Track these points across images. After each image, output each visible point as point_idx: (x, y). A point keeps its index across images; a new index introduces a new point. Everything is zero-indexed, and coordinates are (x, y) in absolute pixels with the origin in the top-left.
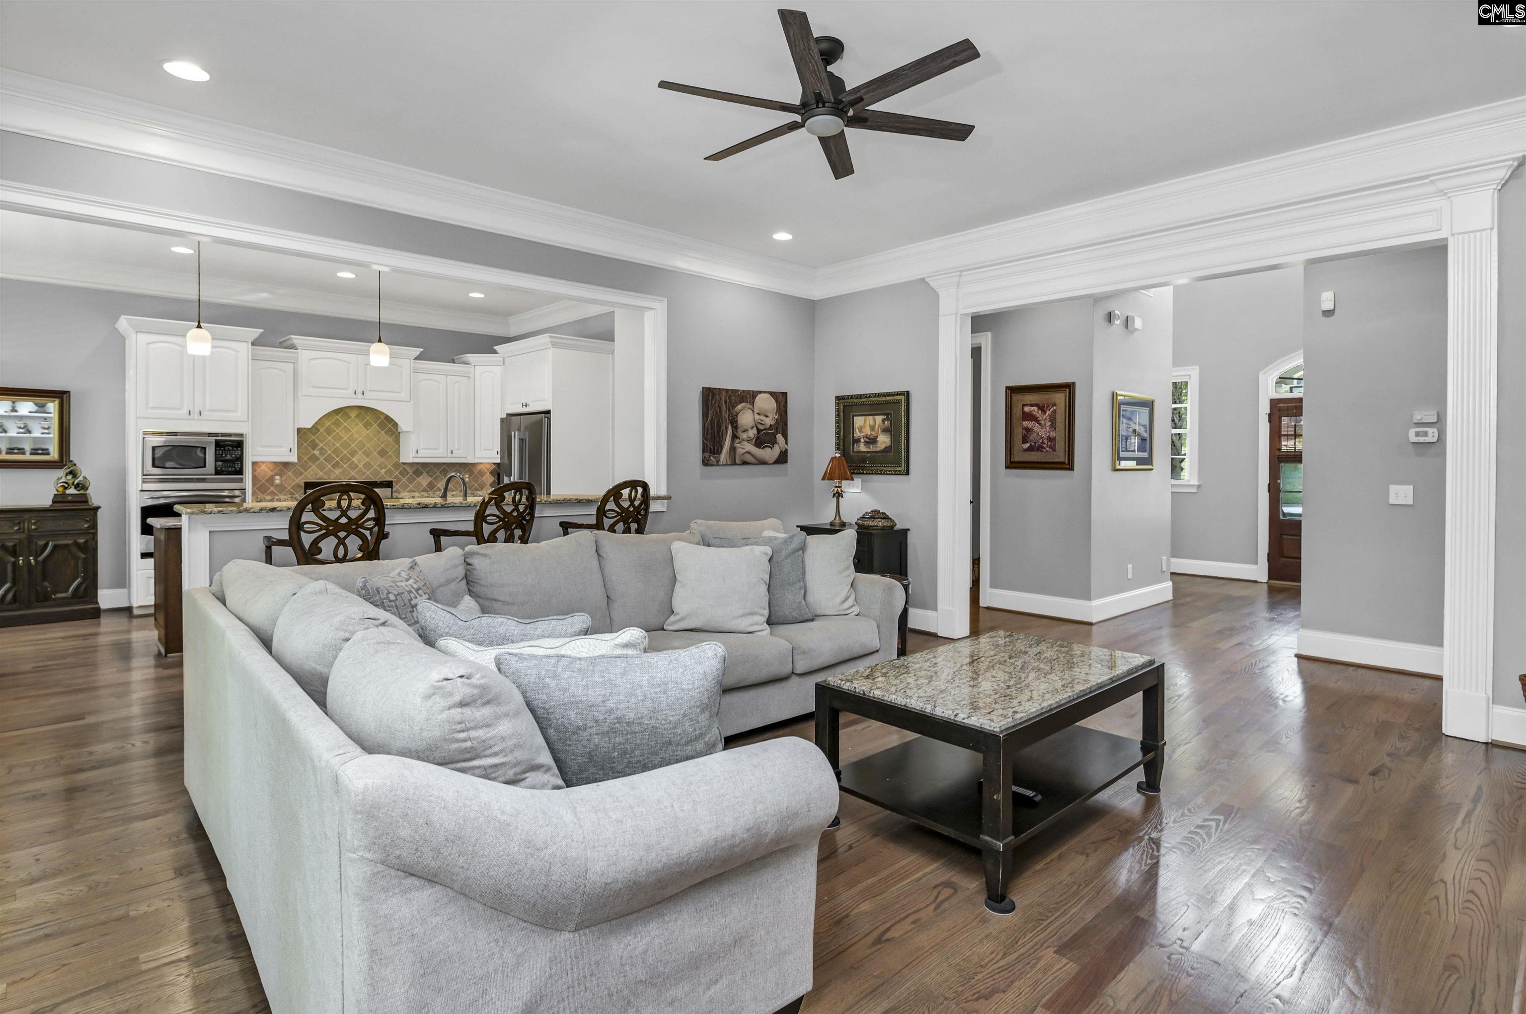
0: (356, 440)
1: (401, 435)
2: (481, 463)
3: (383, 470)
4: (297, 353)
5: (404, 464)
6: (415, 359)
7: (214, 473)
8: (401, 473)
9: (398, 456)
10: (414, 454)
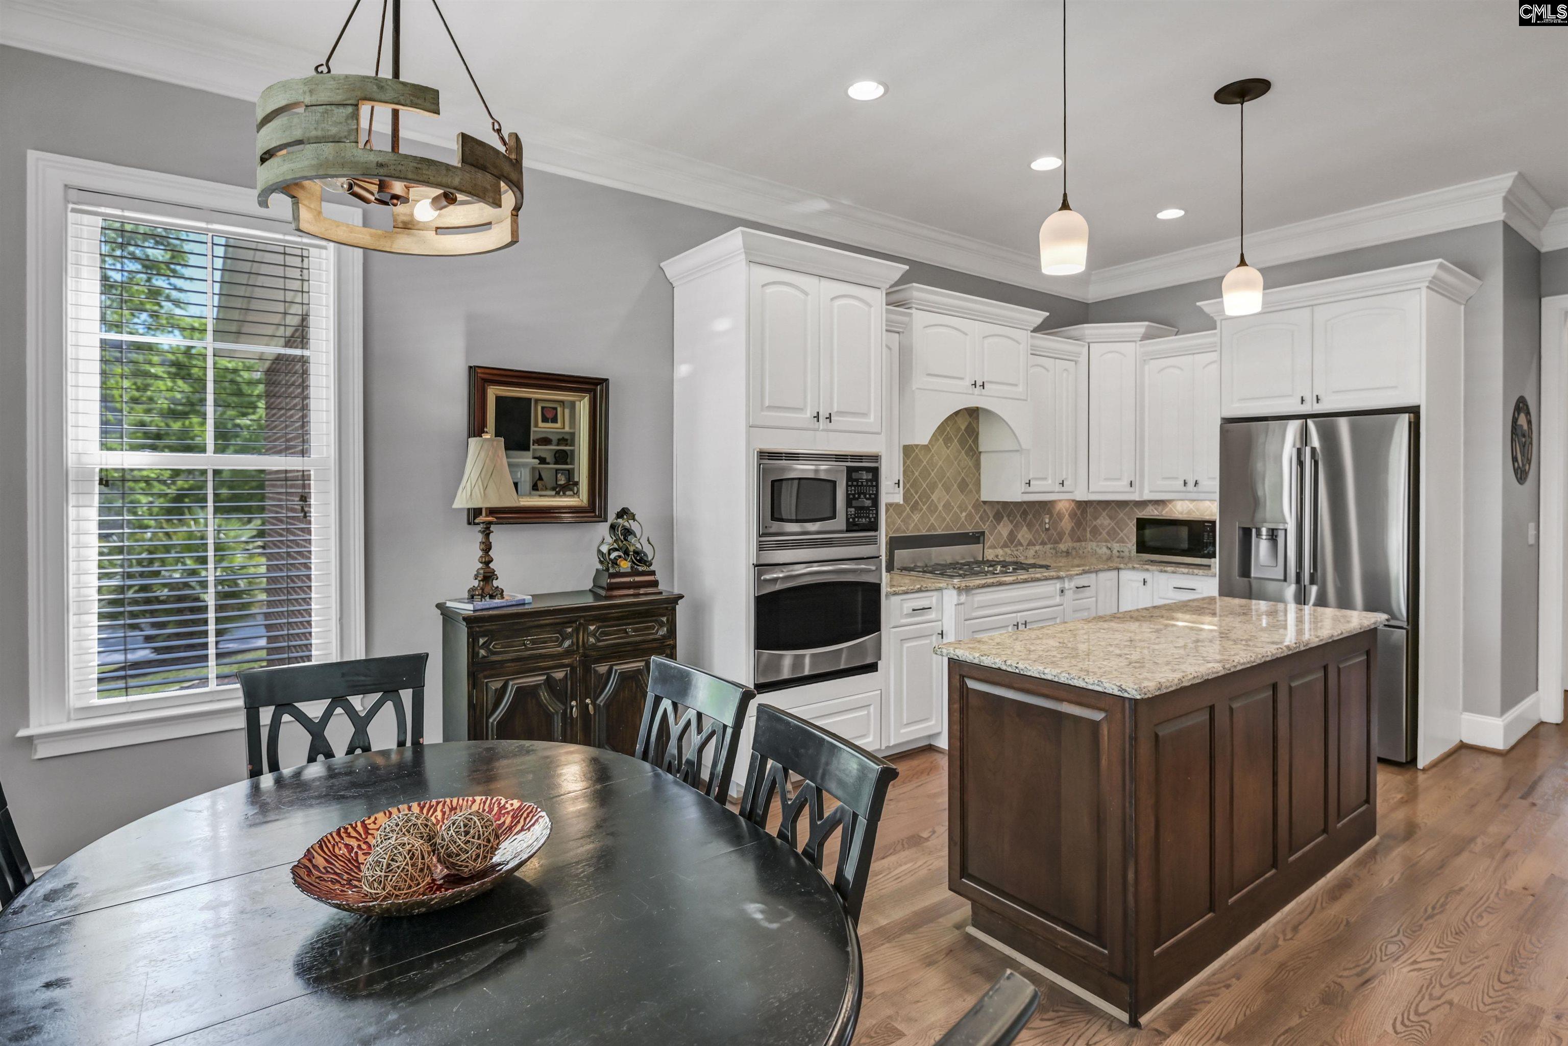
0: (937, 465)
1: (983, 457)
2: (1060, 501)
3: (964, 514)
4: (910, 315)
5: (985, 502)
6: (1036, 330)
7: (844, 528)
8: (981, 518)
9: (978, 491)
10: (1024, 488)
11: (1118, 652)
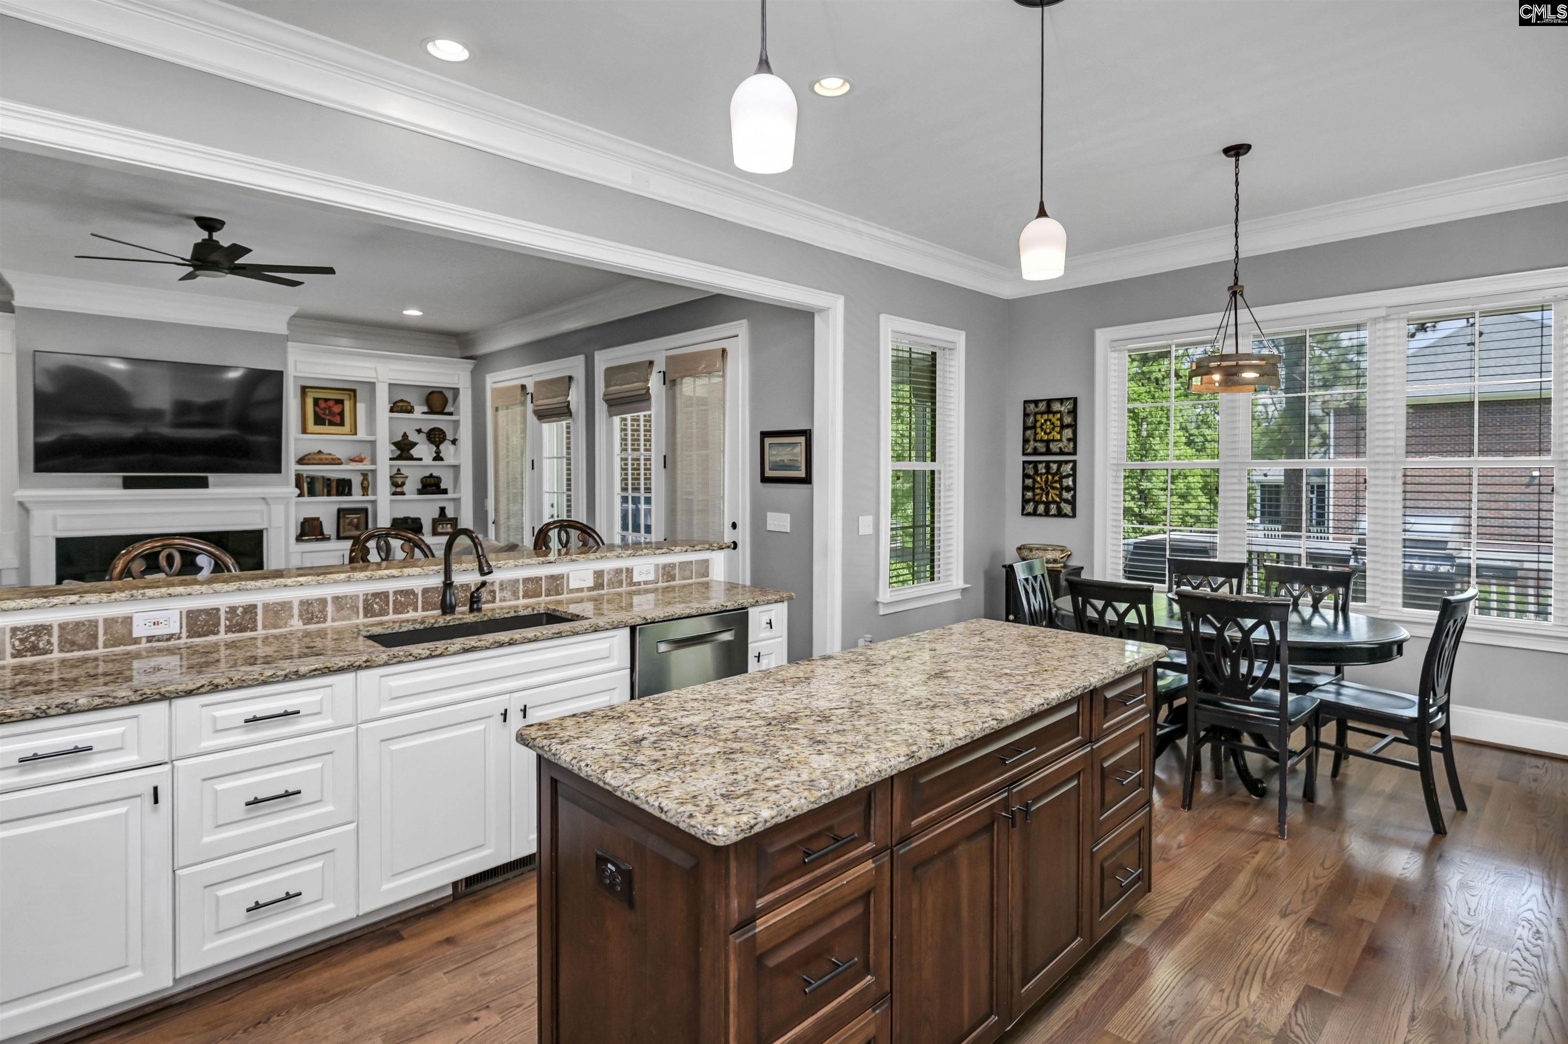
11: (991, 643)
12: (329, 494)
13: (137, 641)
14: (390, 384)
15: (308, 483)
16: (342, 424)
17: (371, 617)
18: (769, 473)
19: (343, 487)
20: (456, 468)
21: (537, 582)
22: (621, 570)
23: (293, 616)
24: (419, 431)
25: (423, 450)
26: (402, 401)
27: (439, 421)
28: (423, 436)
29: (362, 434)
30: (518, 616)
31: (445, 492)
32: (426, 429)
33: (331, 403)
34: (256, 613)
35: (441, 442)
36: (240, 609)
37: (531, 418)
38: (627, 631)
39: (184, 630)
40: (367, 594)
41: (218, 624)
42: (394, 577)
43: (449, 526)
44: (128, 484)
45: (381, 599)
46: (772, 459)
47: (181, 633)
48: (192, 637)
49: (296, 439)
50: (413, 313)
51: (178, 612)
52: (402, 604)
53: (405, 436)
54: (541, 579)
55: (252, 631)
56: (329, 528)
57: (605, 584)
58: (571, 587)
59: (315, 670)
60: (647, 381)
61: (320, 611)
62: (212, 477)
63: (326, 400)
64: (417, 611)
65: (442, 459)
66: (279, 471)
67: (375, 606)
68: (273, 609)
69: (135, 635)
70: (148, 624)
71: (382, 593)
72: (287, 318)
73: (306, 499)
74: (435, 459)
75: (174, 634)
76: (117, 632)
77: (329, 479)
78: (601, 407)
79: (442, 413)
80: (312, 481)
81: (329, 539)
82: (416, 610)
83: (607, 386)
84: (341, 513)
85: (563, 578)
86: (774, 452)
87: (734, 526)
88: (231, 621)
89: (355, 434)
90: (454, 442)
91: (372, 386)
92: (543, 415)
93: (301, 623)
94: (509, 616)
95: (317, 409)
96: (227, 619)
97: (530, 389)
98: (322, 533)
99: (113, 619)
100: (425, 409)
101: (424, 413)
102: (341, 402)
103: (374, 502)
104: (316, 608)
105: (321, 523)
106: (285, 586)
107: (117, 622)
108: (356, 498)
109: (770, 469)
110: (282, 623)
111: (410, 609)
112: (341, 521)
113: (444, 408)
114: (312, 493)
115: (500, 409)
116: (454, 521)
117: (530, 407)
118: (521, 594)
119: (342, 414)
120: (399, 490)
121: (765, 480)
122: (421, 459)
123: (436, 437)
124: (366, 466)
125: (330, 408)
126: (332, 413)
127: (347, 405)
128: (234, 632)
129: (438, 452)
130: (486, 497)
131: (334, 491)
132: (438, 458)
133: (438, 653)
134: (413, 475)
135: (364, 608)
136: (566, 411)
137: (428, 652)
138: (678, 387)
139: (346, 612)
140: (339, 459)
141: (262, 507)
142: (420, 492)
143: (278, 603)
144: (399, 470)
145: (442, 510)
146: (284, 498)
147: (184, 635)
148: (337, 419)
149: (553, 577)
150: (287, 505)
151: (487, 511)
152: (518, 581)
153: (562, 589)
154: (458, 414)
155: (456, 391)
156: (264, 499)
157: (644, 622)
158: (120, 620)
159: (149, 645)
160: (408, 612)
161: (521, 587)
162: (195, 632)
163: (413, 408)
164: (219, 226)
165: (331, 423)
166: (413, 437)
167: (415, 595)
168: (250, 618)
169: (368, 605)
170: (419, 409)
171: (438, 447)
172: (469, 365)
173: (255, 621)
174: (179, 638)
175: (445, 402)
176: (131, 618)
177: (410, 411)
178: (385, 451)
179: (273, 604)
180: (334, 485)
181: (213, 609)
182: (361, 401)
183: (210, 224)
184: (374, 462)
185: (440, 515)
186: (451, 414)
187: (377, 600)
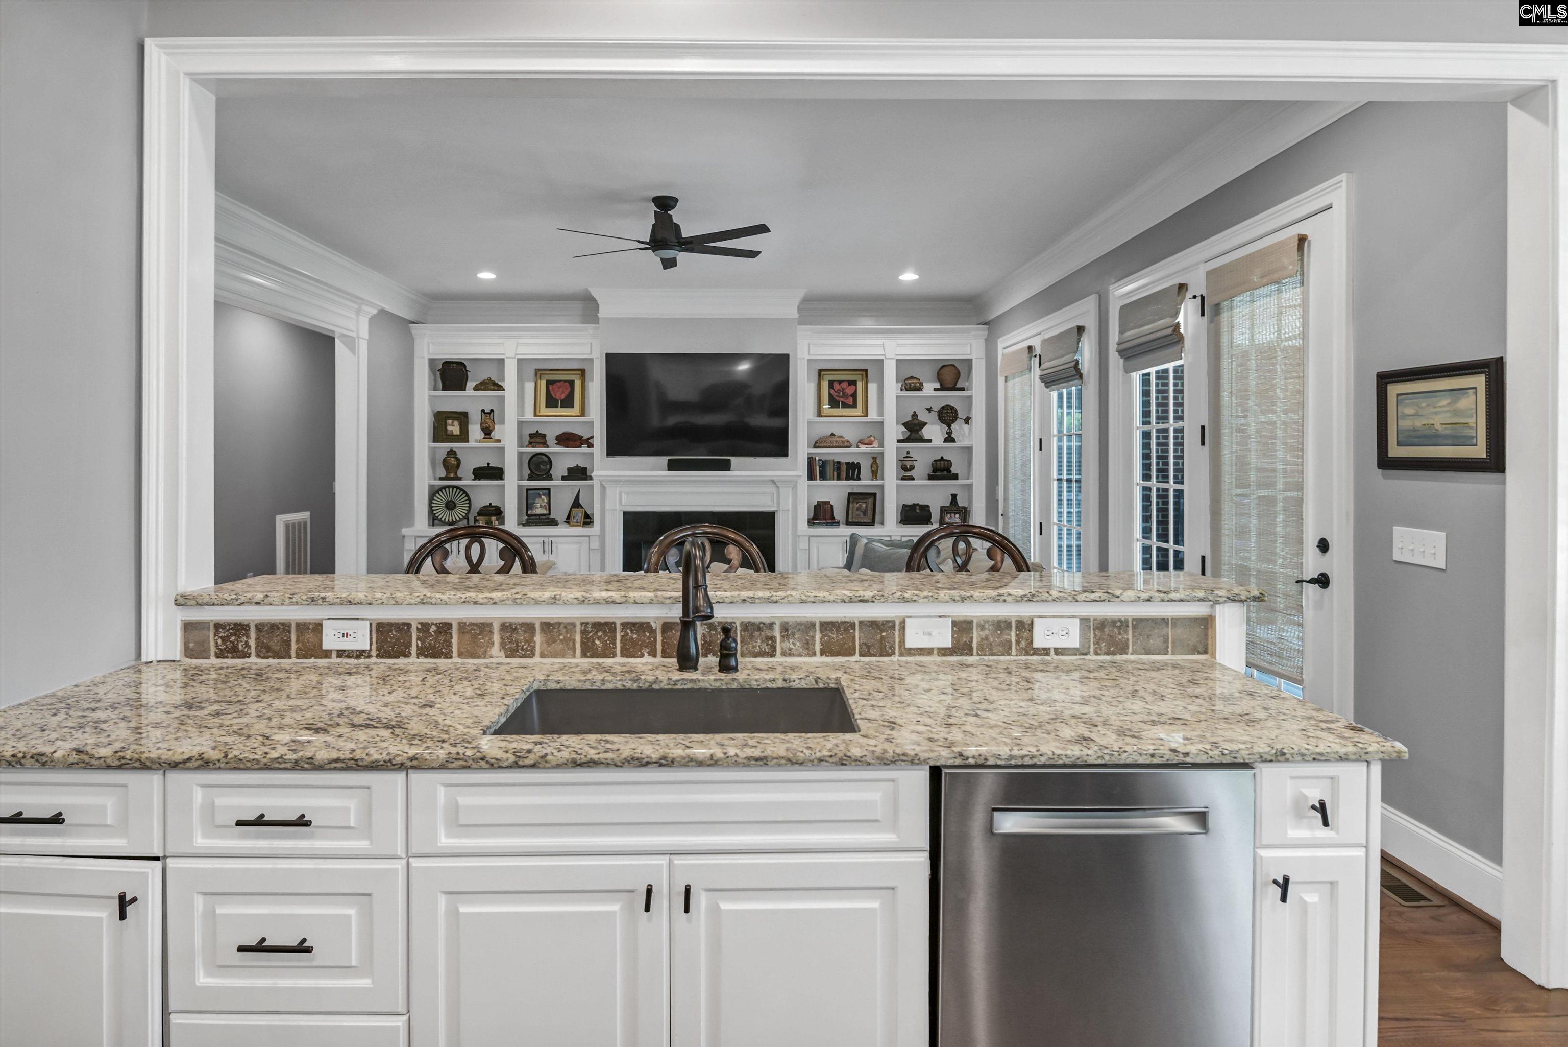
12: (839, 478)
13: (327, 654)
14: (897, 360)
15: (820, 467)
16: (854, 406)
17: (592, 657)
18: (1395, 451)
19: (852, 471)
20: (969, 450)
21: (846, 630)
22: (1008, 625)
23: (493, 643)
24: (930, 410)
25: (934, 431)
26: (912, 378)
27: (950, 398)
28: (934, 415)
29: (873, 416)
30: (789, 689)
31: (955, 477)
32: (937, 408)
33: (845, 385)
34: (451, 634)
35: (953, 421)
36: (433, 628)
37: (1039, 385)
38: (922, 777)
39: (374, 646)
40: (587, 623)
41: (409, 645)
42: (614, 602)
43: (957, 516)
44: (673, 466)
45: (604, 632)
46: (1406, 424)
47: (371, 650)
48: (382, 657)
49: (810, 423)
50: (909, 277)
51: (368, 623)
52: (634, 643)
53: (915, 415)
54: (853, 625)
55: (446, 657)
56: (839, 513)
57: (975, 645)
58: (908, 645)
59: (337, 760)
60: (1177, 313)
61: (527, 641)
62: (734, 460)
63: (840, 382)
64: (655, 656)
65: (953, 440)
66: (785, 454)
67: (597, 642)
68: (470, 632)
69: (325, 647)
70: (338, 635)
71: (606, 623)
72: (797, 301)
73: (818, 482)
74: (946, 440)
75: (364, 651)
76: (308, 642)
77: (839, 463)
78: (1115, 361)
79: (954, 388)
80: (824, 464)
81: (838, 524)
82: (653, 654)
83: (1121, 332)
84: (852, 497)
85: (893, 627)
86: (1409, 411)
87: (1323, 546)
88: (423, 642)
89: (866, 416)
90: (967, 420)
91: (879, 363)
92: (1049, 381)
93: (502, 654)
94: (774, 686)
95: (832, 391)
96: (419, 639)
97: (1038, 351)
98: (833, 518)
99: (305, 624)
100: (938, 386)
101: (935, 390)
102: (853, 383)
103: (882, 486)
104: (521, 636)
105: (832, 506)
106: (476, 603)
107: (308, 629)
108: (865, 483)
109: (1399, 444)
110: (480, 651)
111: (645, 651)
112: (851, 506)
113: (956, 384)
114: (823, 477)
115: (1009, 378)
116: (965, 513)
117: (1037, 372)
118: (818, 647)
119: (854, 395)
120: (908, 474)
121: (1386, 462)
122: (930, 441)
123: (947, 416)
124: (874, 448)
125: (843, 389)
126: (845, 396)
127: (860, 385)
128: (426, 656)
129: (950, 433)
130: (997, 484)
131: (844, 474)
132: (949, 439)
133: (528, 762)
134: (923, 457)
135: (582, 643)
136: (1074, 372)
137: (512, 759)
138: (1225, 316)
139: (558, 646)
140: (848, 442)
141: (771, 489)
142: (931, 478)
143: (475, 624)
144: (908, 453)
145: (954, 497)
146: (790, 481)
147: (374, 653)
148: (850, 401)
149: (874, 625)
150: (795, 488)
151: (998, 500)
152: (813, 625)
153: (892, 647)
154: (970, 388)
155: (969, 362)
156: (773, 481)
157: (958, 762)
158: (311, 627)
159: (339, 660)
160: (642, 656)
161: (818, 636)
162: (385, 652)
163: (921, 384)
164: (672, 203)
165: (845, 406)
166: (923, 416)
167: (653, 631)
168: (445, 641)
169: (588, 639)
170: (929, 388)
171: (949, 426)
172: (983, 331)
173: (450, 645)
174: (369, 656)
175: (958, 375)
176: (321, 625)
177: (919, 389)
178: (893, 431)
179: (471, 624)
180: (844, 468)
181: (404, 624)
182: (873, 382)
183: (664, 204)
184: (881, 445)
185: (951, 503)
186: (962, 389)
187: (600, 634)
